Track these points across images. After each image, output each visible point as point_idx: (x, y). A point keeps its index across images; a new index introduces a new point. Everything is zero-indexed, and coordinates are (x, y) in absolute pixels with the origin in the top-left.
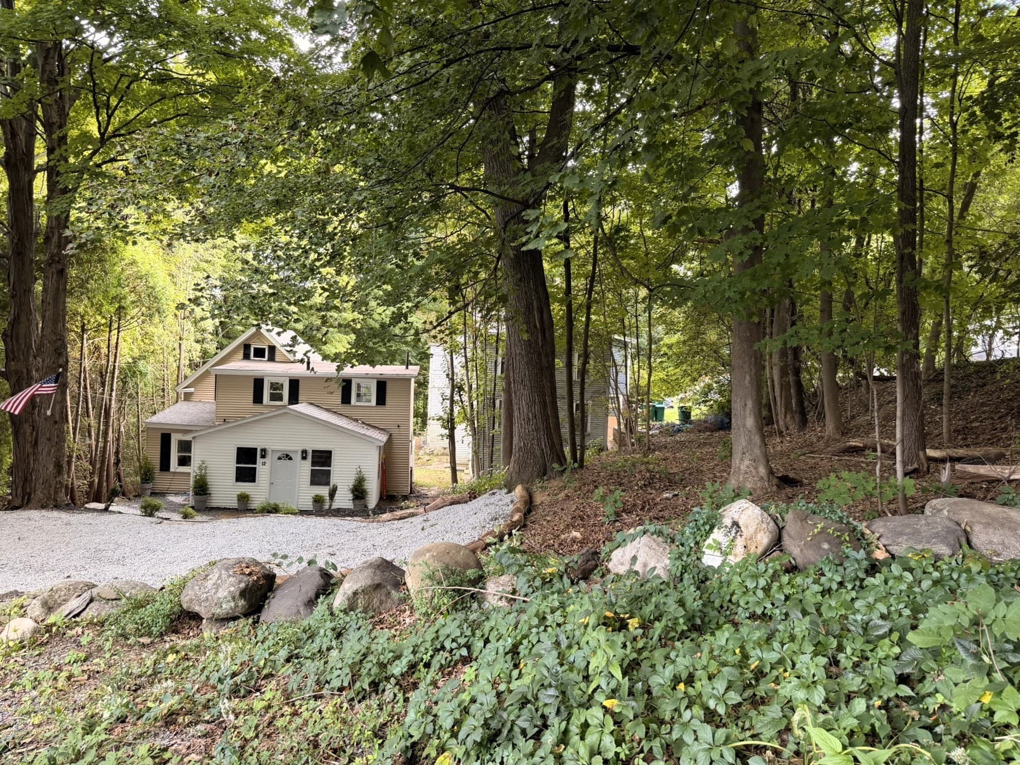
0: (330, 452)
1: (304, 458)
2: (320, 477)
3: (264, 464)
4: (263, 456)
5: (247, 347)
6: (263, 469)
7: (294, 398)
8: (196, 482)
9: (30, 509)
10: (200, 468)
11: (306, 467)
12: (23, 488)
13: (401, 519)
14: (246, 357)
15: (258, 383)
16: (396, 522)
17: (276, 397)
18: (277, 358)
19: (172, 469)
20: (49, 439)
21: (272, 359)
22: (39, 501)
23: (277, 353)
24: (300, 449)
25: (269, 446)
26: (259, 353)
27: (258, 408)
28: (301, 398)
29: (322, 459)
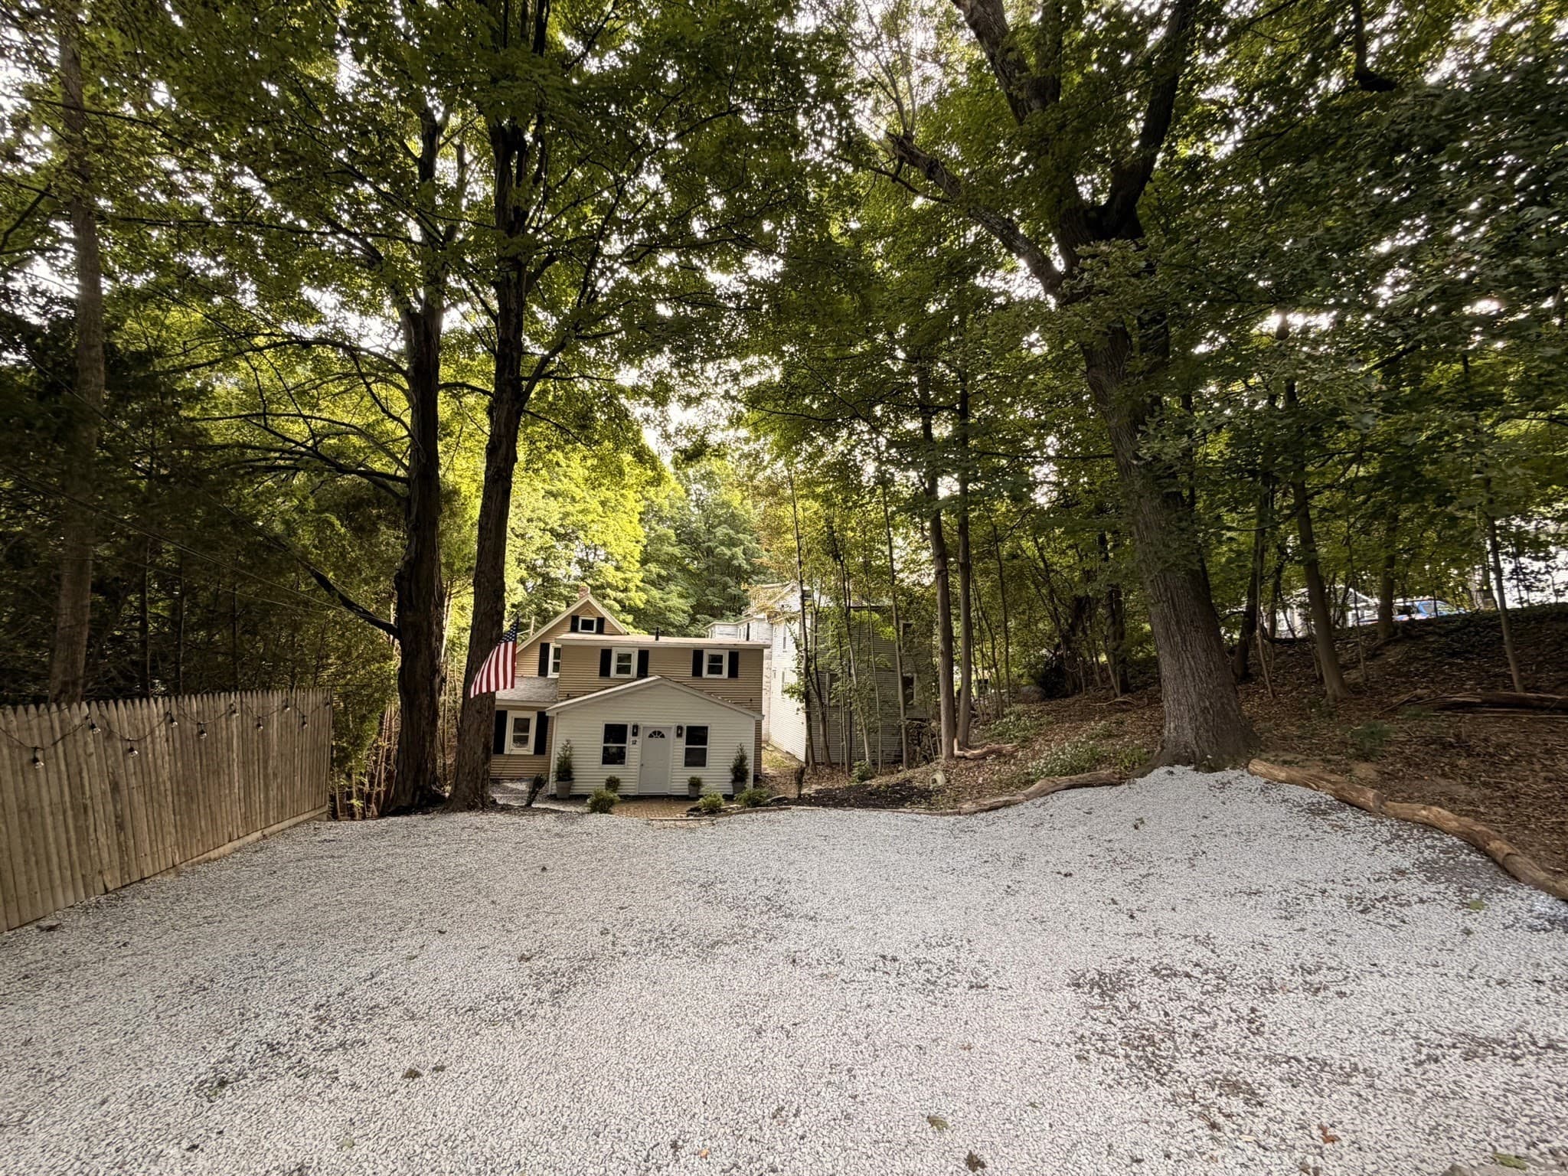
0: (705, 728)
1: (679, 735)
2: (696, 757)
3: (634, 743)
4: (635, 734)
5: (574, 619)
6: (633, 749)
7: (643, 672)
8: (559, 766)
9: (454, 811)
10: (564, 748)
11: (680, 746)
12: (416, 781)
13: (991, 809)
14: (574, 629)
15: (606, 654)
16: (984, 814)
17: (621, 670)
18: (606, 630)
19: (506, 752)
20: (479, 712)
21: (600, 631)
22: (465, 799)
23: (606, 625)
24: (674, 725)
25: (642, 724)
26: (588, 625)
27: (605, 681)
28: (650, 670)
29: (697, 736)
